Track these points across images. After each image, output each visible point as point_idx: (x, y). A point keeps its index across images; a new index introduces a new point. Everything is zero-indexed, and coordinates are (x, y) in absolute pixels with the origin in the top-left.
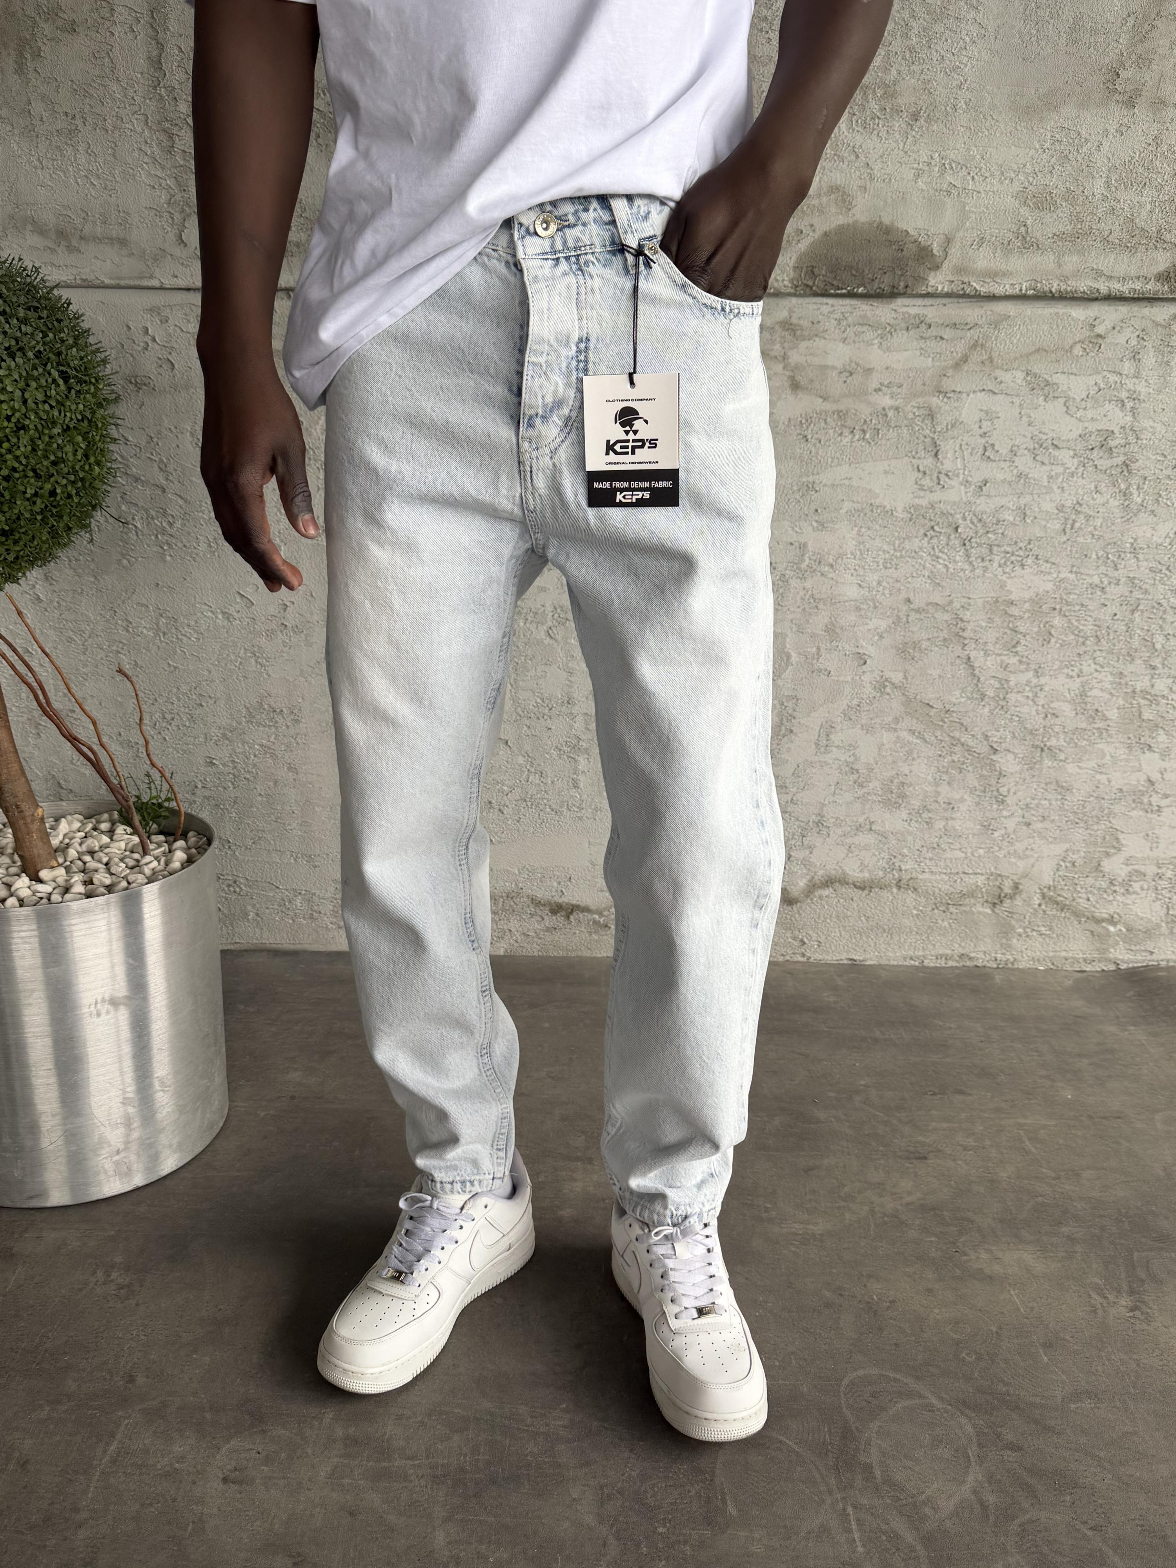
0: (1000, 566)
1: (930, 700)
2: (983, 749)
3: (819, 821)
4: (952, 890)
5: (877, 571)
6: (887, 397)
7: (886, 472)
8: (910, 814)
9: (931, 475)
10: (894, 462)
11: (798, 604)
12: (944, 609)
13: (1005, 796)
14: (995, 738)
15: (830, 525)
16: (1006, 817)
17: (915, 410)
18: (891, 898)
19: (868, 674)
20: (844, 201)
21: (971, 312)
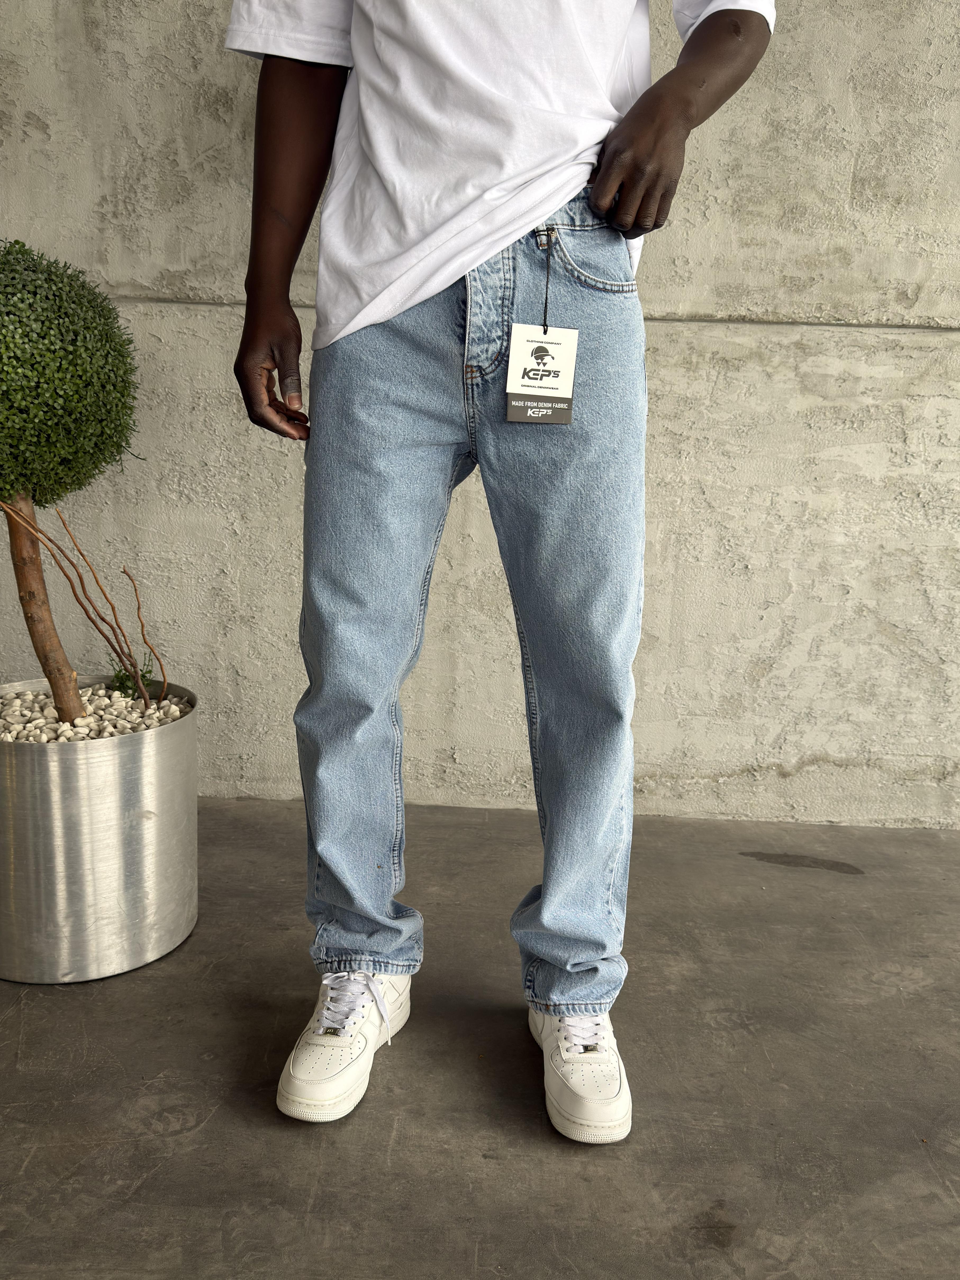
0: (950, 523)
1: (896, 621)
2: (935, 660)
3: (809, 713)
4: (908, 768)
5: (859, 524)
6: (871, 398)
7: (868, 452)
8: (878, 708)
9: (901, 455)
10: (874, 445)
11: (799, 547)
12: (908, 553)
13: (950, 696)
14: (944, 651)
15: (826, 489)
16: (950, 713)
17: (890, 408)
18: (862, 774)
19: (850, 601)
20: (845, 259)
21: (933, 339)
